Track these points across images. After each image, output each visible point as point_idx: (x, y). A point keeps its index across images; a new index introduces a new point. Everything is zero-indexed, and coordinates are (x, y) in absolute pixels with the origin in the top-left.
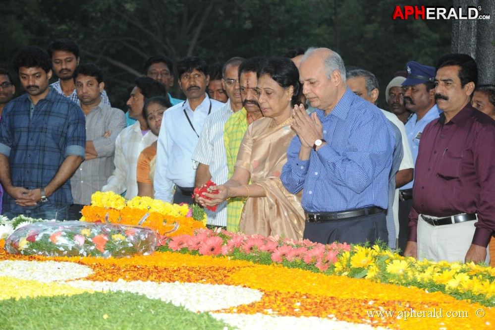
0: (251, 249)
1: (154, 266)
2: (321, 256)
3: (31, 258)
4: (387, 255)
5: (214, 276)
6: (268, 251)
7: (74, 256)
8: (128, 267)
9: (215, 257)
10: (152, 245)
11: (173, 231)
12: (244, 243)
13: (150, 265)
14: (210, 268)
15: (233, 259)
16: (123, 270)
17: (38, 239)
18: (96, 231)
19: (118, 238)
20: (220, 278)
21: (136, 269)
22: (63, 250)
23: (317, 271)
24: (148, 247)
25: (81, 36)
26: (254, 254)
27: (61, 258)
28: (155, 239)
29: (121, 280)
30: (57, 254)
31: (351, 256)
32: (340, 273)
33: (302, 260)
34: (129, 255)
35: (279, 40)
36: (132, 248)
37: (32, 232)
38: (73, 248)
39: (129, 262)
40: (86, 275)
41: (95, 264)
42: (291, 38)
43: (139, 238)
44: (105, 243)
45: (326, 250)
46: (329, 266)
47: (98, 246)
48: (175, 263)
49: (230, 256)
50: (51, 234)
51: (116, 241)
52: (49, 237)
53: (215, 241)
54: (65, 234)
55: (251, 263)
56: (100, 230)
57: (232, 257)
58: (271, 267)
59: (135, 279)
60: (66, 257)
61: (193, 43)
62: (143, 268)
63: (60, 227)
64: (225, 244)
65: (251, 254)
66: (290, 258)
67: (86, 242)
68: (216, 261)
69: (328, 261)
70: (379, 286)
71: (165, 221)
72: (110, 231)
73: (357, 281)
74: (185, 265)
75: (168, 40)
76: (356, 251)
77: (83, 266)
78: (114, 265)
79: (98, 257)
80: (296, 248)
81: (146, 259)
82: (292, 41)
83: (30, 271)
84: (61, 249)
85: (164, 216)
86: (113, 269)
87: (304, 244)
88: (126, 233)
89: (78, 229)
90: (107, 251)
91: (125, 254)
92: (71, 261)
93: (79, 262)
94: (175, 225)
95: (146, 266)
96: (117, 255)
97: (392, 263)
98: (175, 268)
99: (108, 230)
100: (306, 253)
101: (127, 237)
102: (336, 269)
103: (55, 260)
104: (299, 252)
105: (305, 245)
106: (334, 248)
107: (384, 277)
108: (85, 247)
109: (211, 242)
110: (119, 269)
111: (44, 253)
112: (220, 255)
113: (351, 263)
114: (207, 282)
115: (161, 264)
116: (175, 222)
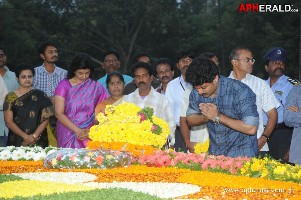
0: (189, 162)
1: (132, 173)
2: (232, 165)
3: (59, 170)
4: (273, 163)
5: (169, 178)
6: (199, 162)
7: (84, 168)
8: (117, 174)
9: (167, 167)
10: (129, 161)
11: (141, 154)
12: (184, 158)
13: (130, 172)
14: (166, 173)
15: (178, 168)
16: (114, 176)
17: (63, 159)
18: (96, 153)
19: (109, 157)
20: (173, 179)
21: (122, 175)
22: (78, 165)
23: (231, 174)
24: (127, 162)
25: (66, 41)
26: (191, 165)
27: (76, 170)
28: (131, 158)
29: (114, 181)
30: (74, 168)
31: (251, 164)
32: (245, 175)
33: (221, 167)
34: (116, 167)
35: (184, 39)
36: (118, 163)
37: (59, 155)
38: (83, 164)
39: (116, 171)
40: (93, 179)
41: (97, 173)
42: (191, 38)
43: (122, 157)
44: (102, 160)
45: (235, 161)
46: (237, 171)
47: (98, 162)
48: (145, 171)
49: (176, 166)
50: (70, 156)
51: (109, 159)
52: (69, 158)
53: (166, 157)
54: (79, 156)
55: (189, 170)
56: (99, 153)
57: (178, 167)
58: (201, 172)
59: (122, 181)
60: (79, 169)
61: (132, 43)
62: (126, 175)
63: (75, 152)
64: (173, 160)
65: (189, 165)
66: (213, 166)
67: (91, 160)
68: (168, 170)
69: (236, 168)
70: (270, 182)
71: (136, 149)
72: (105, 153)
73: (255, 179)
74: (150, 172)
75: (117, 42)
76: (253, 161)
77: (90, 174)
78: (108, 173)
79: (98, 169)
80: (216, 160)
81: (126, 169)
82: (192, 40)
83: (60, 178)
84: (77, 164)
85: (135, 146)
86: (109, 175)
87: (220, 158)
88: (113, 154)
89: (86, 153)
90: (103, 165)
91: (114, 167)
92: (82, 172)
93: (87, 172)
94: (142, 151)
95: (127, 173)
96: (109, 167)
97: (277, 168)
98: (145, 174)
99: (104, 153)
100: (222, 163)
101: (114, 156)
102: (241, 172)
103: (73, 171)
104: (219, 163)
105: (222, 159)
106: (239, 160)
107: (272, 176)
108: (91, 163)
109: (164, 158)
110: (112, 175)
111: (67, 167)
112: (170, 166)
113: (251, 169)
114: (165, 181)
115: (136, 172)
116: (142, 149)
